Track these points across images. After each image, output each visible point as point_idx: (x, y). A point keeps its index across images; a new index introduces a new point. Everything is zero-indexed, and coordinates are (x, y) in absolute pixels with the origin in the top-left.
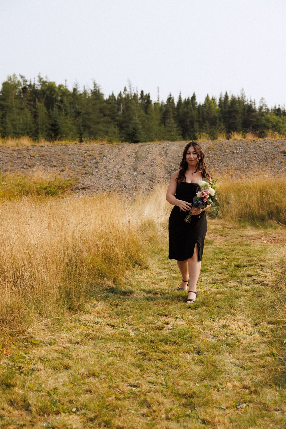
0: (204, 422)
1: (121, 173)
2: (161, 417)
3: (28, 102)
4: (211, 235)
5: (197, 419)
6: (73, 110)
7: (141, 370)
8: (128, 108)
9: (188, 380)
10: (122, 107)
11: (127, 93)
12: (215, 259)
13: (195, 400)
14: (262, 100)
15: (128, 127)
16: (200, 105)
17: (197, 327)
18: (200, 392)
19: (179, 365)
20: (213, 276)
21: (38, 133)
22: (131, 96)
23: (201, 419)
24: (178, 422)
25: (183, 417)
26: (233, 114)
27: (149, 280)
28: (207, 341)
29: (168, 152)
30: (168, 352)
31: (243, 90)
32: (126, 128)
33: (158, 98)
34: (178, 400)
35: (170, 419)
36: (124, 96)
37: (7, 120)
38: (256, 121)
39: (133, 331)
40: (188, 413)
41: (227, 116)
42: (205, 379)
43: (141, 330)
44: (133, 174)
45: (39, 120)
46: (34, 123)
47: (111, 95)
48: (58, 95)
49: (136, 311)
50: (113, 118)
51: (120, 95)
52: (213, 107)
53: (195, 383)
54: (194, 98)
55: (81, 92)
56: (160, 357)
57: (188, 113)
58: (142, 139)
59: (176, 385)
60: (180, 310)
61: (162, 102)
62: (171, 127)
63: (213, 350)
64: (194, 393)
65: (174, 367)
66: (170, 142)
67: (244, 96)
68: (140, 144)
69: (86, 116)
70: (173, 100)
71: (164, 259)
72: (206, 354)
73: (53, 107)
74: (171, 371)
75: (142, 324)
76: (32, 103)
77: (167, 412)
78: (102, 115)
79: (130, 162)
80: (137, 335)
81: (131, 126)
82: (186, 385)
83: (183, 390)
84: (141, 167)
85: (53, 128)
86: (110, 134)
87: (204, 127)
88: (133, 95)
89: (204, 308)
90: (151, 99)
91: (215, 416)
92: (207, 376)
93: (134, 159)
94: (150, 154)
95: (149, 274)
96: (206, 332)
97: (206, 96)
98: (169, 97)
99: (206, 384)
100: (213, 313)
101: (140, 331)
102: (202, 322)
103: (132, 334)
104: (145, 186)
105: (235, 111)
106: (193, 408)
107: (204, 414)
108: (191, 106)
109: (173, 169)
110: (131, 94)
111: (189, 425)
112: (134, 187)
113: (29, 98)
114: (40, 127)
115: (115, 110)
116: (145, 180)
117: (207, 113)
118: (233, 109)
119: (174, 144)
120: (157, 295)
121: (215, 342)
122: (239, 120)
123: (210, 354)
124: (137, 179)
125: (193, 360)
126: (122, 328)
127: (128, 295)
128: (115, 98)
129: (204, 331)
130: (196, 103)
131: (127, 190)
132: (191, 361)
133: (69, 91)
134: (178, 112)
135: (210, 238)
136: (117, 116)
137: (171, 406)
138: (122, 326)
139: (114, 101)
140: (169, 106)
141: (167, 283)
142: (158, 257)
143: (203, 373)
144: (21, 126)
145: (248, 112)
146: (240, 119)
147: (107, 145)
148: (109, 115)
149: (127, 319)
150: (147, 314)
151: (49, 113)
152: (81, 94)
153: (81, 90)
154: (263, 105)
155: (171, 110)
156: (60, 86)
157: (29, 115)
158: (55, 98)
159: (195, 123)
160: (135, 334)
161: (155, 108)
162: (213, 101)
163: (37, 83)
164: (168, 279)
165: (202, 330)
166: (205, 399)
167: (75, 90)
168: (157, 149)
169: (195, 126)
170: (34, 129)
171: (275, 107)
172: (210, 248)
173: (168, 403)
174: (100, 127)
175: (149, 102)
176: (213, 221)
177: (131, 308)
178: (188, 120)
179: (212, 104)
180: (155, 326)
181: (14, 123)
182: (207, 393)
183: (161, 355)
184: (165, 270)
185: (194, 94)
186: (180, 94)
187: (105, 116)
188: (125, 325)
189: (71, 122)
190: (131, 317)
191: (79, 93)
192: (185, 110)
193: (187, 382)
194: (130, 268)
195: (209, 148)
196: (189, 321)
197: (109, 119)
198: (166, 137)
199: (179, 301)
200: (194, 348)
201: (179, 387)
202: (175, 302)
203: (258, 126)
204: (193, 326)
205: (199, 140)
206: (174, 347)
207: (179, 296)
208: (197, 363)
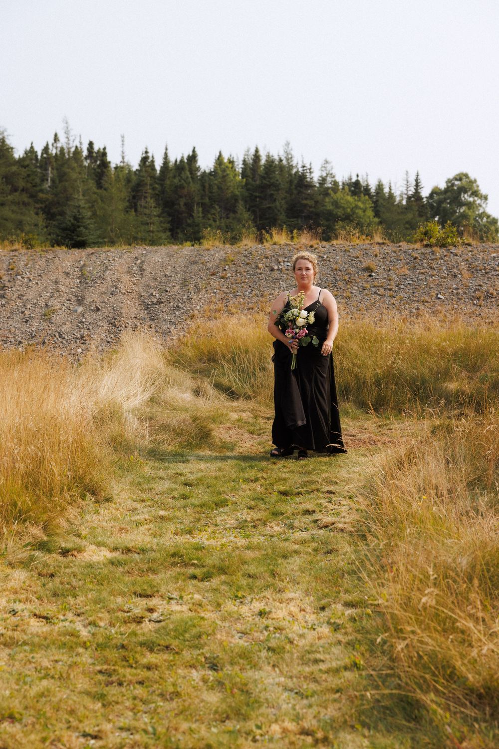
1: (53, 308)
4: (231, 432)
7: (104, 705)
8: (62, 176)
9: (196, 721)
11: (59, 145)
12: (241, 481)
14: (325, 166)
15: (62, 214)
16: (205, 174)
17: (210, 615)
18: (220, 744)
19: (178, 692)
20: (239, 514)
22: (69, 152)
26: (269, 192)
27: (113, 523)
28: (231, 642)
29: (144, 267)
30: (156, 667)
31: (288, 144)
32: (59, 217)
33: (123, 158)
36: (53, 151)
38: (313, 205)
39: (85, 626)
41: (257, 194)
42: (228, 718)
43: (102, 624)
44: (76, 311)
47: (28, 149)
49: (91, 586)
50: (32, 196)
51: (46, 149)
52: (231, 176)
53: (209, 727)
54: (193, 158)
56: (140, 678)
57: (182, 187)
58: (91, 238)
59: (174, 732)
60: (177, 583)
61: (131, 165)
62: (149, 216)
63: (241, 661)
64: (209, 746)
65: (168, 697)
66: (149, 248)
67: (290, 156)
68: (89, 250)
70: (153, 161)
71: (141, 480)
72: (228, 669)
74: (161, 704)
75: (102, 613)
78: (9, 188)
79: (68, 285)
80: (93, 634)
81: (68, 212)
82: (191, 730)
83: (186, 742)
84: (93, 296)
86: (27, 228)
87: (212, 216)
88: (73, 149)
89: (223, 577)
90: (109, 158)
92: (232, 712)
93: (78, 281)
94: (110, 270)
95: (114, 511)
96: (227, 625)
97: (218, 154)
98: (144, 155)
99: (231, 728)
100: (239, 588)
101: (100, 627)
102: (219, 605)
103: (84, 633)
104: (100, 333)
105: (272, 185)
108: (188, 173)
109: (155, 301)
110: (69, 149)
112: (79, 336)
115: (38, 180)
116: (99, 323)
117: (219, 188)
118: (269, 181)
119: (156, 251)
120: (130, 554)
121: (246, 644)
122: (280, 204)
123: (237, 668)
124: (84, 320)
125: (205, 680)
126: (62, 621)
127: (73, 555)
128: (37, 156)
129: (224, 624)
130: (198, 169)
131: (64, 342)
132: (201, 683)
134: (162, 185)
136: (41, 191)
138: (62, 617)
139: (34, 162)
140: (143, 174)
141: (150, 529)
142: (130, 477)
143: (224, 706)
145: (299, 188)
146: (283, 202)
147: (23, 251)
148: (24, 190)
149: (72, 603)
150: (112, 593)
154: (327, 175)
155: (148, 181)
159: (195, 208)
160: (89, 632)
161: (117, 177)
164: (150, 522)
165: (219, 622)
168: (123, 261)
169: (195, 214)
171: (351, 179)
172: (231, 458)
174: (7, 212)
175: (105, 164)
176: (236, 404)
177: (80, 580)
178: (182, 202)
179: (228, 171)
180: (129, 617)
182: (233, 747)
183: (143, 674)
184: (144, 504)
185: (194, 151)
186: (166, 149)
187: (15, 190)
188: (70, 616)
190: (81, 599)
192: (176, 181)
193: (194, 726)
194: (75, 501)
195: (225, 260)
196: (193, 604)
197: (25, 198)
198: (139, 235)
199: (174, 564)
200: (206, 658)
201: (180, 736)
202: (165, 567)
203: (318, 215)
204: (202, 615)
205: (206, 244)
206: (166, 656)
207: (174, 555)
208: (212, 688)
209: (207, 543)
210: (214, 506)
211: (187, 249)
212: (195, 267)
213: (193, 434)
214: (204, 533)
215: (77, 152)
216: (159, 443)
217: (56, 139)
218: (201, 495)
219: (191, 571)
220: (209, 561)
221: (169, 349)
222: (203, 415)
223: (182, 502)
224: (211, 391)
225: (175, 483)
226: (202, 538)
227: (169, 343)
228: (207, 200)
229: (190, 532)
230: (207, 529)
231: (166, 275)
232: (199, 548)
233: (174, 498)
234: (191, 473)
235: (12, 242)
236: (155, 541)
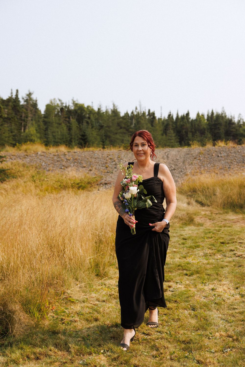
0: (198, 362)
2: (166, 358)
3: (64, 118)
4: (202, 219)
5: (194, 360)
6: (97, 124)
8: (138, 122)
9: (187, 330)
10: (134, 121)
11: (137, 111)
12: (205, 238)
13: (191, 345)
14: (240, 116)
16: (192, 120)
17: (193, 289)
18: (196, 339)
19: (179, 319)
20: (204, 251)
21: (72, 142)
22: (141, 113)
23: (197, 360)
24: (179, 362)
25: (183, 358)
28: (200, 300)
29: (169, 156)
30: (171, 309)
33: (161, 115)
34: (179, 345)
35: (173, 359)
36: (135, 113)
37: (49, 133)
38: (235, 131)
40: (186, 355)
41: (213, 127)
42: (199, 329)
45: (73, 132)
46: (69, 134)
47: (126, 112)
48: (86, 114)
50: (127, 130)
51: (132, 113)
52: (203, 121)
53: (191, 332)
54: (188, 114)
55: (104, 111)
56: (165, 313)
57: (183, 125)
59: (178, 334)
60: (180, 277)
61: (164, 118)
62: (171, 137)
63: (204, 308)
64: (191, 340)
65: (176, 320)
66: (170, 149)
69: (107, 128)
70: (172, 116)
72: (199, 311)
73: (83, 122)
74: (173, 323)
76: (67, 119)
77: (171, 354)
78: (119, 127)
82: (185, 334)
83: (182, 338)
85: (82, 138)
86: (125, 142)
87: (195, 136)
88: (142, 112)
89: (198, 275)
90: (156, 115)
91: (207, 358)
92: (200, 327)
97: (198, 112)
98: (169, 114)
99: (199, 334)
100: (204, 279)
102: (196, 286)
105: (219, 124)
106: (190, 351)
107: (199, 356)
108: (186, 120)
109: (173, 169)
110: (141, 112)
111: (188, 365)
113: (65, 116)
114: (73, 137)
115: (129, 124)
117: (198, 125)
118: (218, 122)
119: (173, 150)
121: (206, 301)
123: (203, 310)
125: (190, 314)
128: (129, 115)
129: (198, 293)
130: (190, 118)
132: (188, 316)
133: (94, 111)
134: (176, 125)
135: (202, 221)
136: (131, 128)
137: (174, 350)
139: (128, 117)
140: (169, 121)
141: (170, 256)
144: (59, 137)
145: (229, 125)
146: (223, 130)
147: (123, 151)
148: (124, 128)
151: (80, 126)
152: (103, 113)
153: (103, 110)
154: (241, 119)
155: (171, 123)
156: (88, 107)
157: (65, 128)
158: (84, 115)
159: (189, 133)
161: (159, 122)
162: (202, 117)
163: (71, 104)
164: (170, 253)
165: (196, 292)
166: (199, 345)
167: (99, 109)
168: (160, 154)
169: (189, 135)
170: (69, 139)
172: (202, 229)
173: (171, 348)
174: (118, 136)
175: (154, 117)
176: (204, 208)
178: (184, 131)
179: (202, 119)
181: (54, 134)
182: (200, 341)
183: (166, 311)
185: (188, 112)
186: (178, 111)
187: (121, 128)
189: (96, 133)
191: (102, 112)
192: (181, 123)
193: (185, 332)
195: (200, 153)
196: (186, 285)
197: (124, 131)
198: (167, 144)
199: (179, 269)
200: (190, 306)
201: (180, 335)
202: (175, 271)
203: (237, 135)
204: (189, 289)
205: (193, 147)
206: (176, 305)
207: (179, 266)
208: (193, 318)
209: (192, 261)
210: (195, 247)
211: (185, 149)
212: (188, 156)
213: (187, 220)
214: (191, 258)
215: (144, 113)
216: (174, 223)
217: (136, 109)
218: (189, 243)
219: (185, 272)
220: (193, 268)
221: (178, 187)
222: (191, 212)
223: (182, 246)
224: (194, 203)
225: (180, 238)
226: (189, 260)
227: (178, 185)
228: (193, 130)
229: (185, 257)
230: (192, 256)
231: (177, 159)
232: (188, 263)
233: (179, 244)
234: (186, 235)
235: (120, 147)
236: (172, 260)
